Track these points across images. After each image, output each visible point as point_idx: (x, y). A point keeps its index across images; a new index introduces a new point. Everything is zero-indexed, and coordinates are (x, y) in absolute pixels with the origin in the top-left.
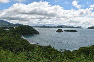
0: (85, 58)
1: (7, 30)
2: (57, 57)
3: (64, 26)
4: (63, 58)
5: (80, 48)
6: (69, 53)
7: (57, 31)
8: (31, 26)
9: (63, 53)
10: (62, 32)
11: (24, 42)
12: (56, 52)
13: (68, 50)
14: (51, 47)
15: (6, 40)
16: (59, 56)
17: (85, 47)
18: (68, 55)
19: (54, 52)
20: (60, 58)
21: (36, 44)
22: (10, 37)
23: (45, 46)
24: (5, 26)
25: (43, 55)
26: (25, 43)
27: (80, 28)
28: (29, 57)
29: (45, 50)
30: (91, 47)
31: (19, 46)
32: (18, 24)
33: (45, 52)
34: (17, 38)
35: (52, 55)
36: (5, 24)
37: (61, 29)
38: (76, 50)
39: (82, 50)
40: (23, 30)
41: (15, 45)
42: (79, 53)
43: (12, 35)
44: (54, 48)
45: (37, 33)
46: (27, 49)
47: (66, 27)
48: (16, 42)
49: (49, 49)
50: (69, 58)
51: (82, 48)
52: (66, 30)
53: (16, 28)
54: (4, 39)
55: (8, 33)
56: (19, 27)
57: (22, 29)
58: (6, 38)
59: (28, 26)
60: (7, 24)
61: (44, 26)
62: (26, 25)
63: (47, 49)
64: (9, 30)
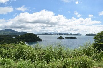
1: (13, 37)
3: (64, 33)
7: (58, 38)
10: (63, 39)
27: (79, 35)
32: (23, 32)
36: (12, 33)
37: (61, 36)
40: (28, 37)
45: (40, 40)
47: (66, 34)
52: (66, 37)
53: (21, 36)
55: (14, 40)
56: (24, 35)
57: (26, 37)
59: (32, 34)
60: (13, 33)
61: (46, 34)
62: (30, 33)
64: (15, 38)
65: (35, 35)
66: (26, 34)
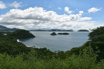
0: (76, 58)
1: (4, 34)
2: (51, 58)
3: (57, 29)
4: (57, 58)
5: (72, 49)
6: (62, 54)
8: (27, 30)
9: (57, 54)
10: (56, 35)
11: (21, 45)
12: (51, 53)
13: (62, 51)
14: (47, 49)
15: (4, 44)
16: (53, 57)
17: (76, 48)
18: (62, 55)
19: (49, 53)
20: (54, 59)
21: (32, 47)
22: (8, 41)
23: (41, 48)
24: (3, 30)
25: (39, 57)
26: (22, 47)
27: (72, 31)
28: (25, 59)
29: (41, 52)
30: (81, 47)
31: (16, 50)
32: (15, 29)
33: (41, 54)
34: (14, 42)
35: (47, 57)
36: (3, 29)
38: (69, 51)
39: (74, 51)
40: (20, 34)
41: (12, 49)
42: (71, 53)
43: (9, 39)
44: (49, 50)
45: (33, 36)
46: (24, 52)
47: (59, 30)
48: (13, 46)
49: (45, 51)
50: (62, 58)
51: (74, 48)
52: (59, 33)
53: (13, 33)
54: (1, 43)
55: (5, 37)
56: (16, 31)
57: (18, 33)
58: (4, 42)
60: (4, 29)
61: (39, 30)
62: (23, 30)
63: (43, 52)
65: (28, 32)
66: (18, 31)
